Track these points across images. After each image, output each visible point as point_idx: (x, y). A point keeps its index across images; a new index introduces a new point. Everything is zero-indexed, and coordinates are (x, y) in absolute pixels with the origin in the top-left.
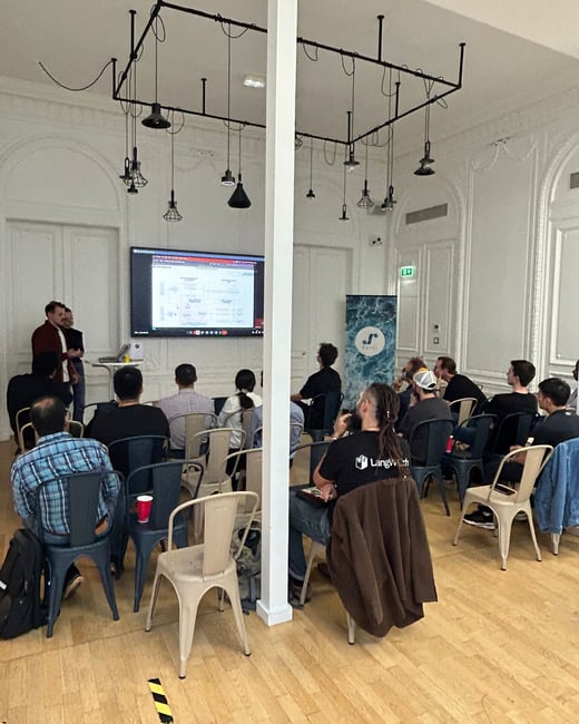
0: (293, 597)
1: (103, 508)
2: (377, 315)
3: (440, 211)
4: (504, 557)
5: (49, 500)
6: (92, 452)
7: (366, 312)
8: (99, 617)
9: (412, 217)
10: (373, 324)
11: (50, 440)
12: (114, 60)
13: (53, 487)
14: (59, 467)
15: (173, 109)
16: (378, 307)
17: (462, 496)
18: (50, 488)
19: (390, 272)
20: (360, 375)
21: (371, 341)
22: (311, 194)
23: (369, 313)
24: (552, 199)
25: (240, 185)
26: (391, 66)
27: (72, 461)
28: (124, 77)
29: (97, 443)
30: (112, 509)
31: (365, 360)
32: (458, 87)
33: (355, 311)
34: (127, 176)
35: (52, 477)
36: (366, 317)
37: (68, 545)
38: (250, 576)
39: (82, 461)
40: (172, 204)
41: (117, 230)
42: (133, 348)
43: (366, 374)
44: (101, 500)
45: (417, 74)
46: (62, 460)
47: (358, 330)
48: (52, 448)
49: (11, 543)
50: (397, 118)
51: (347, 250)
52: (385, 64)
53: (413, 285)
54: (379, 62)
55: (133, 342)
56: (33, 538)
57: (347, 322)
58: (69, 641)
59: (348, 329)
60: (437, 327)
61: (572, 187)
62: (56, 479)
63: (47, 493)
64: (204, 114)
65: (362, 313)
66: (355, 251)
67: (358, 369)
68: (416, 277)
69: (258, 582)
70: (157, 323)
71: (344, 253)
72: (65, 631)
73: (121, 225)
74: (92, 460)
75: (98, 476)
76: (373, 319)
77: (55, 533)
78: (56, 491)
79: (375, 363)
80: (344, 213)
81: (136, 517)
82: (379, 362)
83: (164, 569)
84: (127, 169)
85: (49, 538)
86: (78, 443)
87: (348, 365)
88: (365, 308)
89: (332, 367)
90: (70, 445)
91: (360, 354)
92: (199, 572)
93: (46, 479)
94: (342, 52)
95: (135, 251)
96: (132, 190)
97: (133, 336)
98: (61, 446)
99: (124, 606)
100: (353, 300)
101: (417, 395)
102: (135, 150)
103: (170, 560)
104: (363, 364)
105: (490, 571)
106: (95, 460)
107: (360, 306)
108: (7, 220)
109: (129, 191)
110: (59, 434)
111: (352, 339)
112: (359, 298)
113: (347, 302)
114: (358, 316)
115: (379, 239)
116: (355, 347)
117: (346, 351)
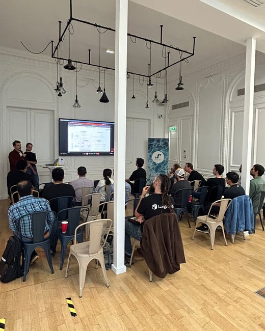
0: (127, 262)
1: (47, 227)
2: (161, 147)
3: (186, 104)
4: (213, 244)
5: (24, 224)
6: (42, 203)
7: (156, 145)
8: (46, 272)
9: (174, 107)
10: (159, 150)
11: (25, 199)
12: (52, 41)
13: (26, 218)
14: (28, 210)
15: (77, 62)
16: (161, 143)
17: (195, 220)
18: (25, 218)
19: (166, 129)
20: (154, 171)
21: (158, 157)
22: (133, 97)
23: (158, 146)
24: (231, 100)
25: (104, 93)
26: (166, 46)
27: (34, 207)
28: (57, 48)
29: (44, 200)
30: (51, 227)
32: (193, 54)
33: (152, 145)
34: (57, 89)
35: (25, 214)
36: (156, 147)
37: (32, 242)
38: (109, 254)
39: (38, 208)
40: (77, 101)
41: (53, 111)
42: (60, 160)
43: (156, 171)
44: (46, 223)
45: (176, 49)
46: (30, 207)
47: (153, 152)
48: (26, 202)
49: (8, 242)
50: (168, 67)
51: (148, 119)
52: (164, 45)
53: (175, 134)
54: (161, 44)
55: (60, 158)
56: (17, 239)
57: (149, 149)
58: (33, 283)
59: (149, 152)
60: (185, 151)
61: (238, 95)
62: (27, 215)
63: (23, 221)
64: (89, 64)
66: (152, 121)
67: (153, 169)
68: (176, 131)
69: (112, 256)
70: (70, 150)
71: (147, 121)
72: (31, 279)
73: (55, 109)
74: (43, 207)
75: (45, 214)
76: (159, 148)
77: (27, 237)
78: (27, 220)
79: (160, 166)
80: (147, 105)
81: (61, 230)
82: (162, 166)
83: (73, 251)
84: (57, 86)
85: (24, 240)
86: (37, 200)
87: (149, 167)
89: (142, 167)
90: (33, 201)
91: (154, 163)
92: (87, 253)
93: (23, 215)
94: (146, 40)
95: (61, 120)
96: (60, 95)
97: (60, 155)
98: (29, 201)
99: (56, 267)
100: (151, 140)
101: (177, 179)
102: (61, 78)
103: (76, 248)
104: (155, 166)
105: (207, 250)
106: (44, 207)
107: (155, 142)
108: (7, 107)
109: (59, 95)
110: (29, 196)
111: (151, 156)
112: (153, 139)
113: (149, 141)
114: (153, 147)
115: (161, 116)
116: (152, 160)
117: (148, 161)
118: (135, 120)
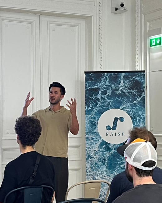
2: (123, 95)
7: (109, 92)
10: (117, 105)
16: (123, 85)
20: (104, 168)
31: (109, 149)
33: (97, 90)
36: (109, 97)
43: (111, 167)
47: (100, 113)
57: (87, 104)
59: (88, 112)
65: (104, 93)
67: (103, 161)
71: (82, 23)
76: (117, 100)
91: (104, 143)
100: (93, 77)
104: (108, 154)
107: (104, 83)
111: (93, 124)
112: (99, 74)
113: (86, 80)
114: (99, 97)
115: (122, 5)
116: (97, 134)
117: (88, 139)
118: (44, 19)
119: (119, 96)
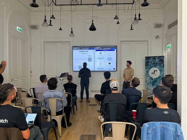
2: (157, 63)
7: (153, 63)
10: (155, 66)
16: (157, 60)
20: (151, 85)
21: (155, 73)
22: (118, 23)
23: (154, 63)
25: (93, 24)
31: (153, 79)
33: (149, 62)
36: (153, 64)
41: (70, 42)
43: (153, 85)
47: (150, 69)
51: (147, 41)
53: (170, 51)
57: (146, 66)
59: (146, 68)
65: (151, 63)
66: (150, 41)
67: (150, 83)
68: (171, 48)
76: (155, 65)
79: (157, 81)
80: (132, 27)
87: (146, 81)
88: (152, 61)
91: (151, 78)
100: (148, 58)
104: (152, 81)
107: (151, 60)
111: (148, 72)
113: (146, 59)
114: (150, 64)
115: (158, 36)
116: (149, 75)
117: (146, 76)
118: (134, 43)
119: (156, 64)
